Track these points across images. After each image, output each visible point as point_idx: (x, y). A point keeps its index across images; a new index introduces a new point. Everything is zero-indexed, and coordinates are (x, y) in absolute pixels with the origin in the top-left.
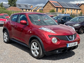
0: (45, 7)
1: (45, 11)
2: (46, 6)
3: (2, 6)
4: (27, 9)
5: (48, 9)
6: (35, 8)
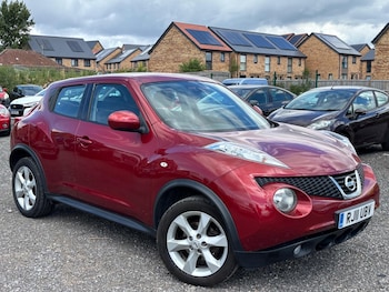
0: (157, 49)
2: (163, 47)
4: (76, 59)
5: (171, 57)
6: (114, 54)
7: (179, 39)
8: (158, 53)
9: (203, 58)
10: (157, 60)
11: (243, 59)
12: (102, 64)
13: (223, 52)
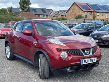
1: (70, 17)
2: (71, 10)
3: (11, 11)
4: (44, 15)
5: (73, 14)
6: (56, 13)
7: (76, 8)
8: (69, 12)
9: (84, 14)
10: (69, 15)
11: (98, 14)
12: (52, 16)
13: (91, 12)
